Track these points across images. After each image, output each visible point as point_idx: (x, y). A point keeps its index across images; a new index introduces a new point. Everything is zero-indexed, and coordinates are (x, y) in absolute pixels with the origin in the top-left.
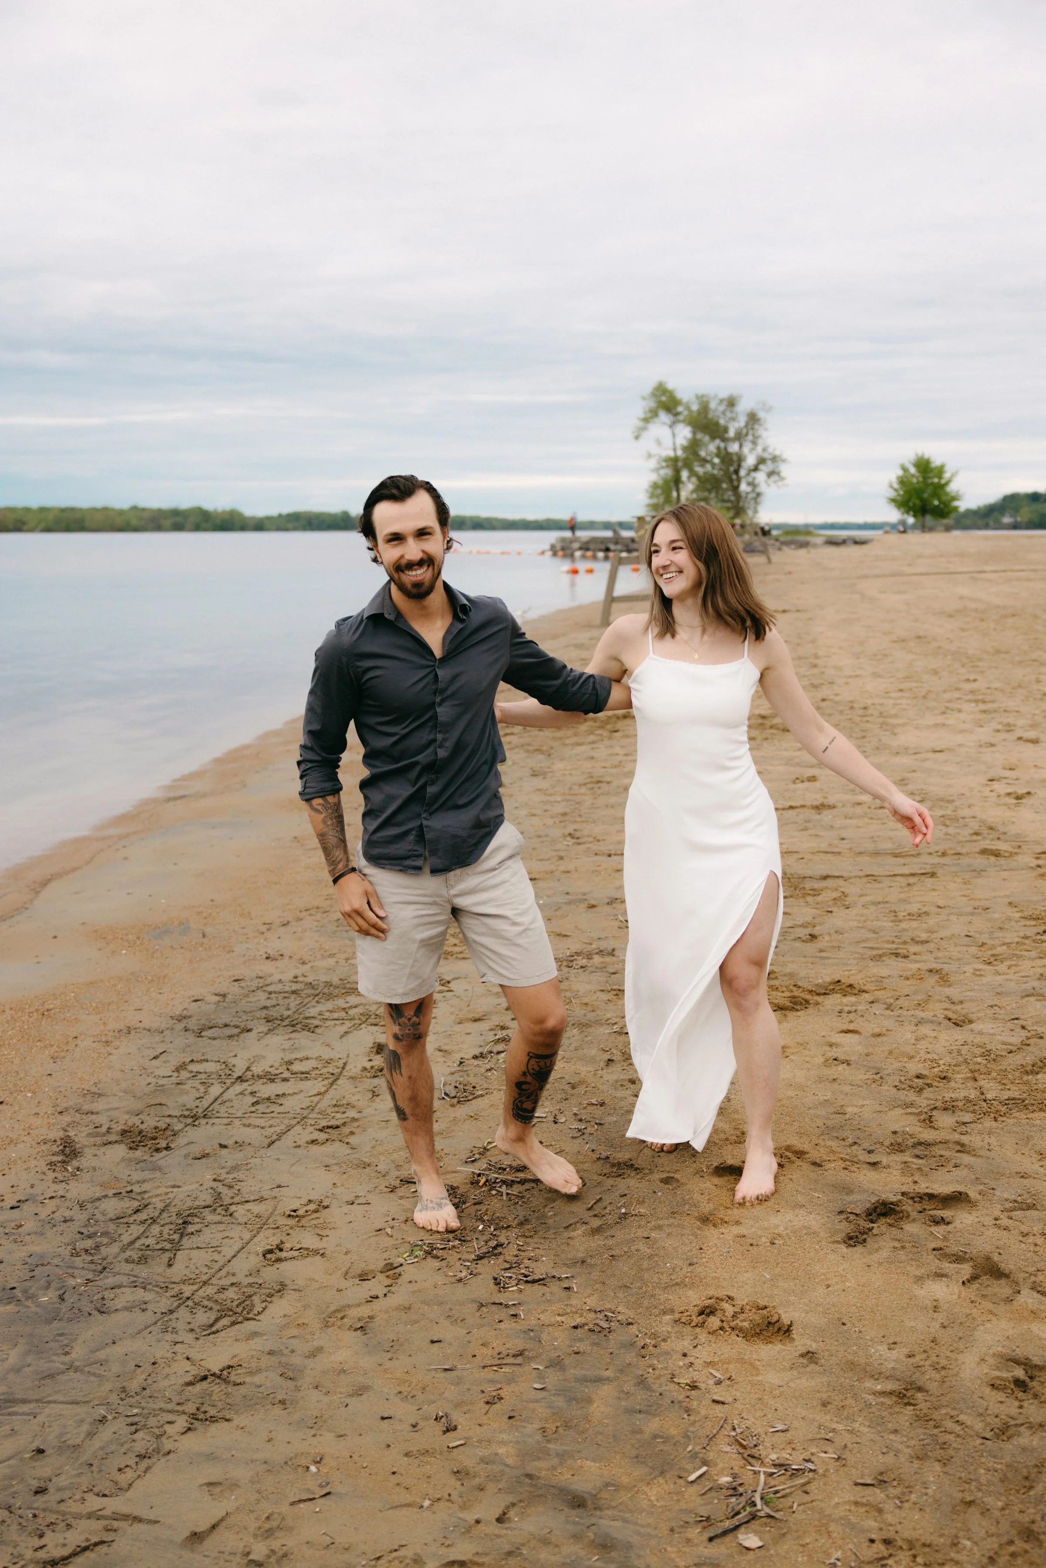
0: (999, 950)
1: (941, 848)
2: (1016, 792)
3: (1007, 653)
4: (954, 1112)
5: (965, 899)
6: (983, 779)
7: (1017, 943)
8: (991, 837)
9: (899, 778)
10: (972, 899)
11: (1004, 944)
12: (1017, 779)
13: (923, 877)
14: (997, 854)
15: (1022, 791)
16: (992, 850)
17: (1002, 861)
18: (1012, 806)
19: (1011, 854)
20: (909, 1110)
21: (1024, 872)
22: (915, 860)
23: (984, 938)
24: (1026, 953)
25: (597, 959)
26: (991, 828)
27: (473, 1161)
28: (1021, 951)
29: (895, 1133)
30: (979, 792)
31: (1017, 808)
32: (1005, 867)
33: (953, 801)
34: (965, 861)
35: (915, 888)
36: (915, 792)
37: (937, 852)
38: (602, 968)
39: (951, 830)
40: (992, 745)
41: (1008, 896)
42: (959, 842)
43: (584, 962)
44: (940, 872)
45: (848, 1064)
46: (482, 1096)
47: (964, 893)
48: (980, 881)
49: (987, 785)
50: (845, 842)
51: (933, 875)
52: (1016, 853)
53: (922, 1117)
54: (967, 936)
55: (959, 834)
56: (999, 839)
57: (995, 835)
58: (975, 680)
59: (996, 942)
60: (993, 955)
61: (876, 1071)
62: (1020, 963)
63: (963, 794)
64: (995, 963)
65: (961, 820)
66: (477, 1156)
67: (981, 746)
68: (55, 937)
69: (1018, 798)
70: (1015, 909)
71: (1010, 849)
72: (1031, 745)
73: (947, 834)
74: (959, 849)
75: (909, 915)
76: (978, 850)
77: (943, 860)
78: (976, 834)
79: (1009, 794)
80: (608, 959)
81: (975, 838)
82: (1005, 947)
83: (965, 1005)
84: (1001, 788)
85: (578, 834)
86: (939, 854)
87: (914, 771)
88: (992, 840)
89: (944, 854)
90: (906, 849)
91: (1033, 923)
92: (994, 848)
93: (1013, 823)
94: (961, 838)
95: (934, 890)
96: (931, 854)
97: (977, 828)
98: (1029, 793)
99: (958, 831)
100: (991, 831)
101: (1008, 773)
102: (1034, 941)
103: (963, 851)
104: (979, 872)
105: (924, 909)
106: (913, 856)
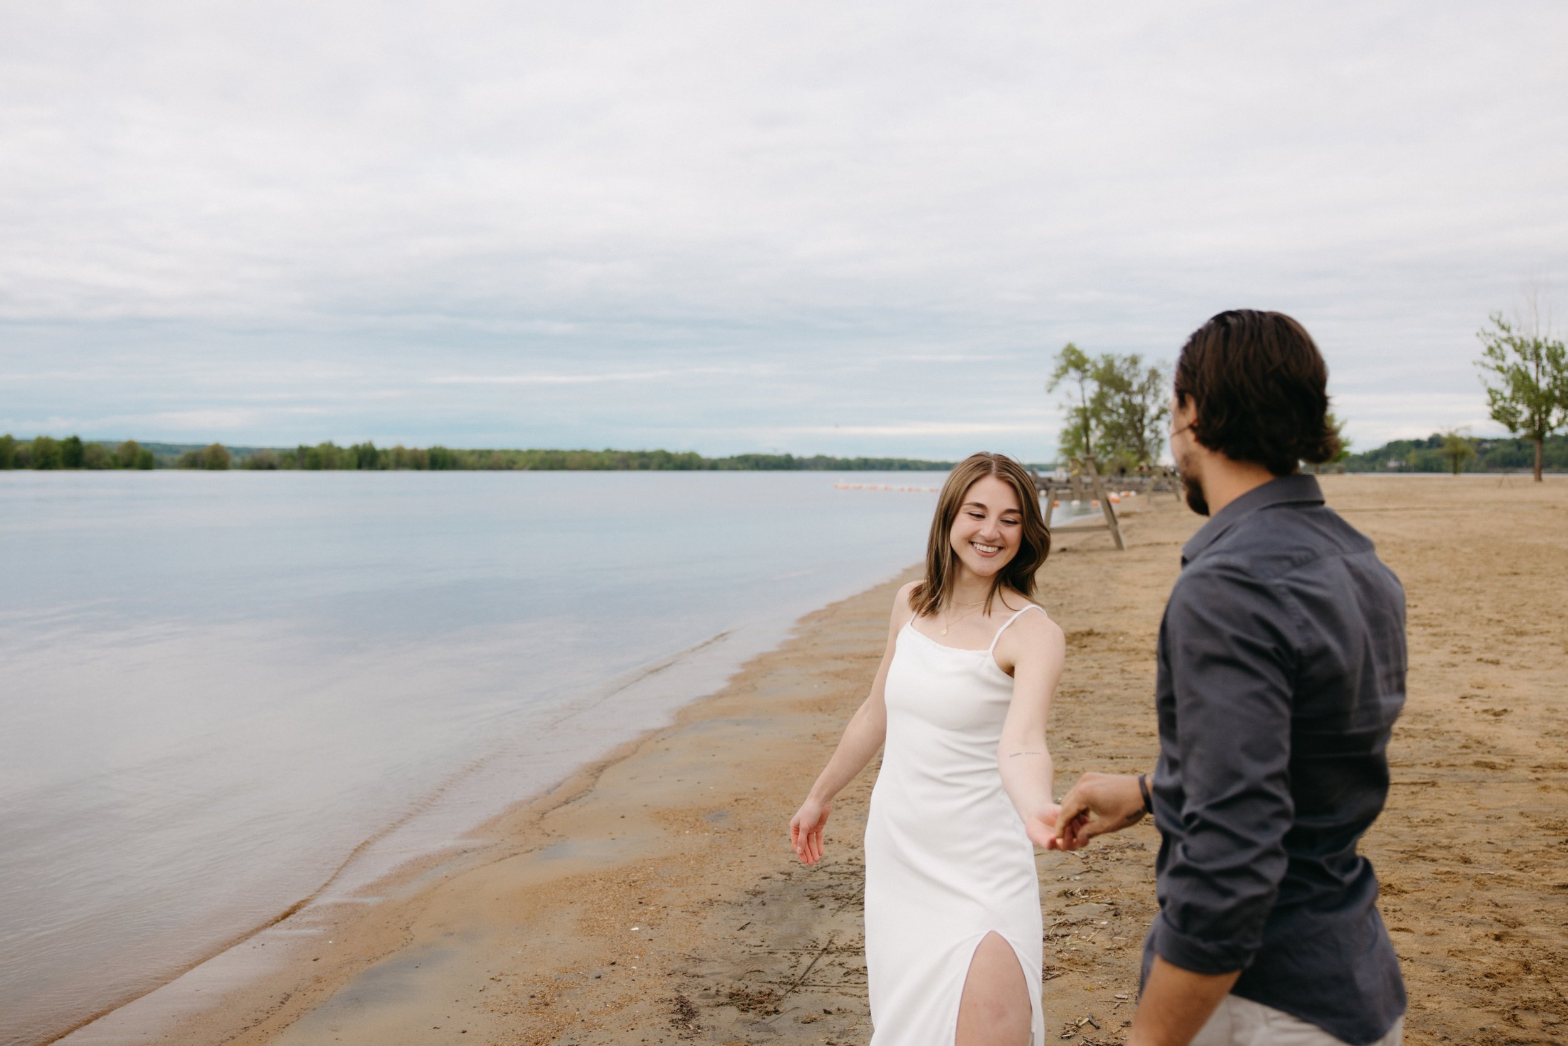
0: (1527, 857)
1: (1435, 758)
2: (1492, 709)
3: (1438, 581)
4: (1536, 1012)
5: (1474, 808)
6: (1456, 698)
7: (1543, 851)
8: (1480, 750)
10: (1480, 808)
11: (1529, 852)
12: (1489, 697)
13: (1424, 787)
14: (1492, 766)
15: (1499, 708)
16: (1485, 763)
17: (1499, 774)
18: (1493, 722)
19: (1506, 768)
20: (1490, 1008)
21: (1525, 784)
22: (1411, 770)
23: (1507, 845)
24: (1556, 862)
25: (1130, 853)
26: (1479, 742)
27: (1068, 1038)
28: (1549, 859)
29: (1483, 1029)
30: (1455, 708)
31: (1498, 724)
32: (1504, 779)
33: (1432, 716)
34: (1462, 772)
35: (1420, 796)
37: (1431, 763)
38: (1138, 861)
39: (1437, 743)
40: (1454, 665)
41: (1517, 807)
42: (1450, 755)
43: (1118, 855)
44: (1440, 782)
45: (1412, 961)
46: (1058, 976)
47: (1470, 802)
48: (1482, 791)
49: (1461, 702)
51: (1434, 784)
52: (1511, 766)
53: (1506, 1016)
54: (1489, 843)
55: (1448, 747)
56: (1489, 752)
57: (1483, 749)
58: (1416, 606)
59: (1520, 850)
60: (1522, 862)
61: (1442, 969)
62: (1553, 870)
63: (1440, 710)
64: (1526, 869)
65: (1445, 734)
66: (1071, 1033)
67: (1442, 666)
68: (623, 817)
69: (1495, 714)
70: (1528, 819)
71: (1504, 762)
72: (1493, 667)
73: (1435, 746)
74: (1452, 761)
75: (1423, 821)
76: (1471, 761)
77: (1439, 771)
78: (1465, 747)
79: (1486, 711)
80: (1141, 853)
81: (1464, 751)
82: (1531, 855)
83: (1514, 909)
84: (1474, 704)
85: (1076, 738)
86: (1434, 765)
88: (1483, 753)
89: (1438, 765)
90: (1399, 760)
91: (1553, 833)
92: (1487, 760)
93: (1499, 738)
94: (1452, 752)
95: (1440, 798)
96: (1424, 764)
97: (1464, 741)
98: (1505, 710)
99: (1446, 744)
100: (1478, 745)
101: (1478, 692)
102: (1559, 850)
103: (1457, 762)
104: (1481, 783)
105: (1437, 816)
106: (1407, 766)
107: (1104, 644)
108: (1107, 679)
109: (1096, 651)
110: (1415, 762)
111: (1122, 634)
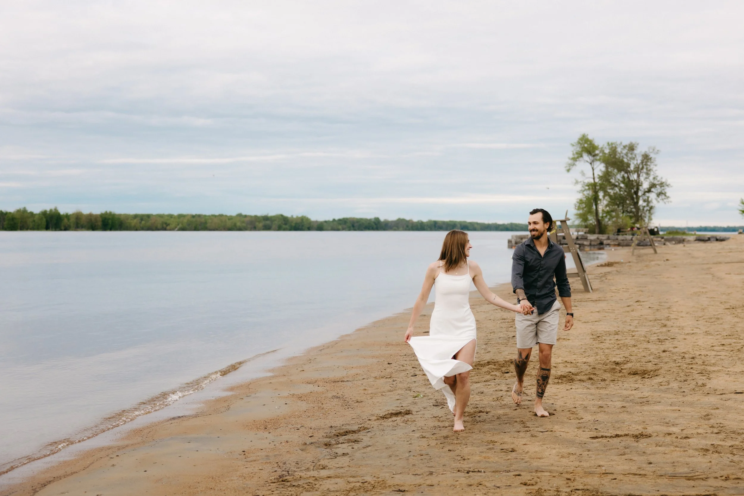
1: (725, 473)
9: (704, 414)
22: (703, 483)
36: (715, 425)
39: (736, 458)
42: (741, 469)
50: (651, 465)
73: (732, 461)
86: (723, 478)
87: (718, 408)
89: (727, 479)
96: (716, 478)
106: (702, 479)
110: (709, 476)
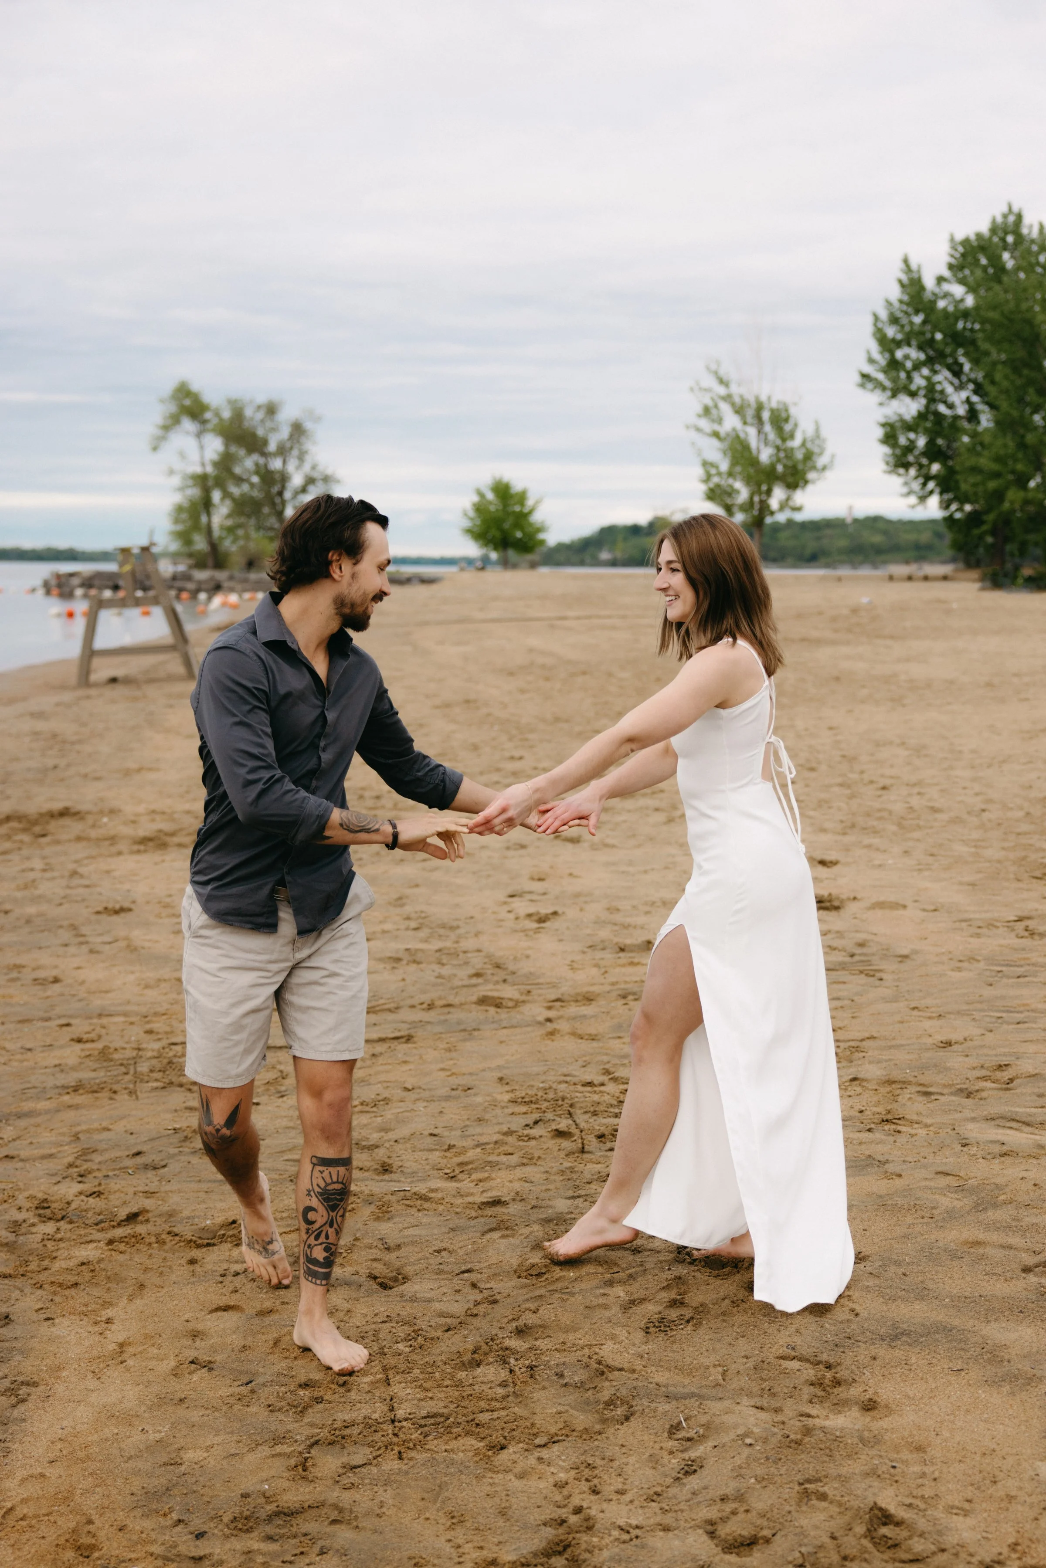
0: (471, 1154)
1: (426, 998)
2: (538, 913)
3: (567, 721)
4: (343, 1447)
5: (443, 1074)
6: (501, 896)
7: (496, 1142)
8: (495, 978)
9: (395, 896)
10: (453, 1074)
11: (477, 1146)
12: (544, 894)
13: (396, 1042)
14: (498, 1004)
15: (545, 910)
16: (493, 998)
17: (503, 1014)
18: (531, 933)
19: (517, 1004)
20: (279, 1449)
21: (529, 1029)
22: (391, 1017)
23: (453, 1138)
24: (504, 1158)
26: (498, 966)
28: (499, 1155)
29: (245, 1496)
30: (494, 913)
31: (537, 936)
32: (504, 1024)
33: (458, 927)
34: (456, 1015)
35: (381, 1060)
36: (413, 915)
37: (422, 1004)
39: (446, 971)
40: (523, 847)
41: (499, 1068)
42: (453, 988)
44: (419, 1033)
45: (211, 1369)
47: (442, 1066)
48: (469, 1046)
49: (505, 903)
51: (409, 1039)
52: (523, 1002)
53: (293, 1462)
54: (431, 1135)
55: (455, 975)
56: (505, 981)
57: (501, 975)
58: (521, 758)
59: (469, 1143)
60: (461, 1164)
61: (246, 1379)
62: (493, 1175)
63: (472, 918)
64: (460, 1176)
65: (461, 955)
67: (508, 848)
69: (542, 920)
70: (507, 1088)
71: (516, 996)
72: (569, 846)
73: (439, 977)
74: (451, 999)
75: (362, 1104)
76: (474, 998)
77: (431, 1016)
78: (478, 975)
79: (529, 916)
81: (474, 981)
82: (479, 1150)
83: (402, 1252)
84: (522, 907)
86: (425, 1006)
87: (417, 886)
88: (497, 983)
89: (431, 1007)
90: (381, 1001)
91: (524, 1109)
92: (495, 994)
93: (528, 957)
94: (457, 982)
95: (405, 1062)
96: (413, 1007)
97: (479, 966)
98: (555, 913)
99: (455, 971)
100: (497, 970)
101: (538, 886)
102: (520, 1139)
103: (456, 1001)
104: (470, 1032)
105: (386, 1094)
106: (390, 1010)
107: (74, 827)
108: (44, 888)
109: (58, 842)
110: (402, 1003)
111: (113, 812)
